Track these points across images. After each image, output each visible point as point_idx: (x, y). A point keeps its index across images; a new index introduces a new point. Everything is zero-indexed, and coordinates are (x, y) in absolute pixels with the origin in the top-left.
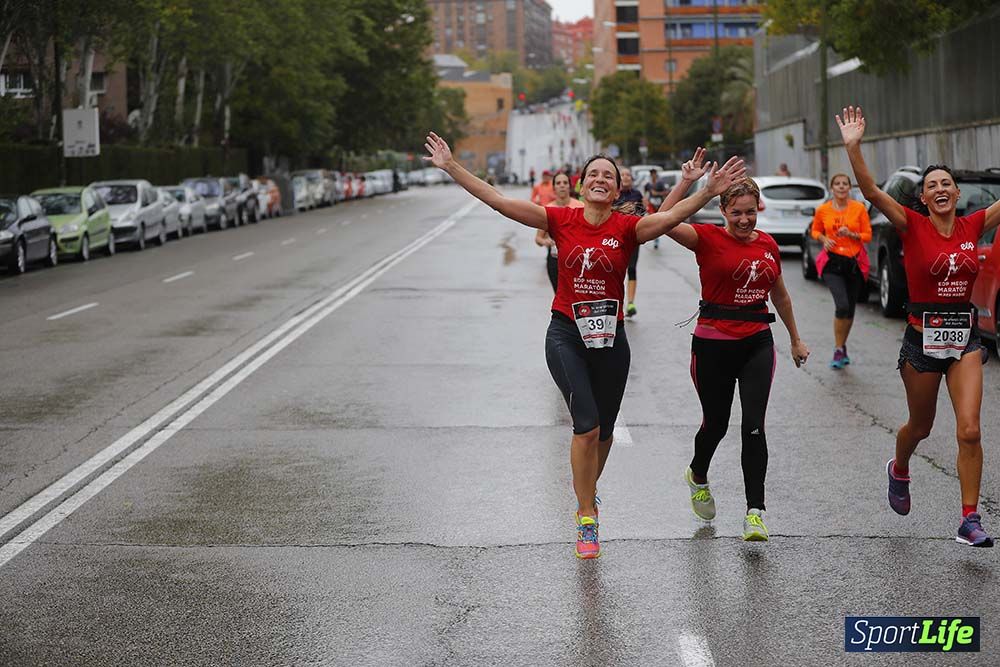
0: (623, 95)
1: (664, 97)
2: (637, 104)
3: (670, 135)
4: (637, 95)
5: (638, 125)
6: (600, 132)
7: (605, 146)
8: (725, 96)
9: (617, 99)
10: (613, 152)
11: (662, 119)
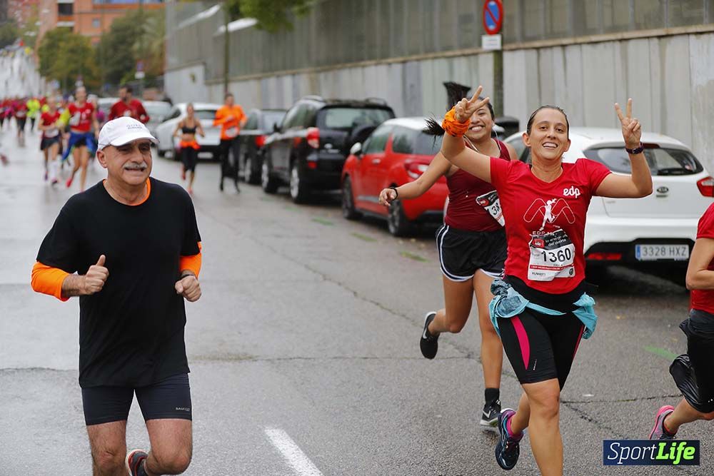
0: (62, 44)
1: (93, 45)
2: (72, 51)
3: (95, 73)
4: (72, 44)
5: (73, 66)
6: (45, 70)
7: (48, 81)
8: (136, 46)
9: (58, 47)
10: (56, 85)
11: (89, 62)
